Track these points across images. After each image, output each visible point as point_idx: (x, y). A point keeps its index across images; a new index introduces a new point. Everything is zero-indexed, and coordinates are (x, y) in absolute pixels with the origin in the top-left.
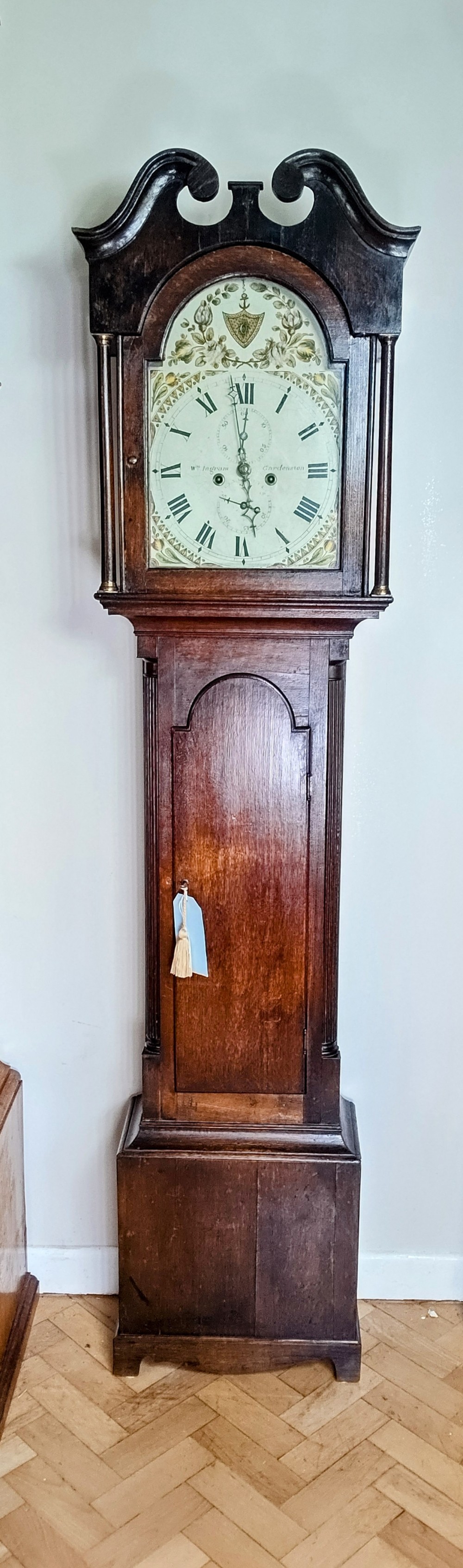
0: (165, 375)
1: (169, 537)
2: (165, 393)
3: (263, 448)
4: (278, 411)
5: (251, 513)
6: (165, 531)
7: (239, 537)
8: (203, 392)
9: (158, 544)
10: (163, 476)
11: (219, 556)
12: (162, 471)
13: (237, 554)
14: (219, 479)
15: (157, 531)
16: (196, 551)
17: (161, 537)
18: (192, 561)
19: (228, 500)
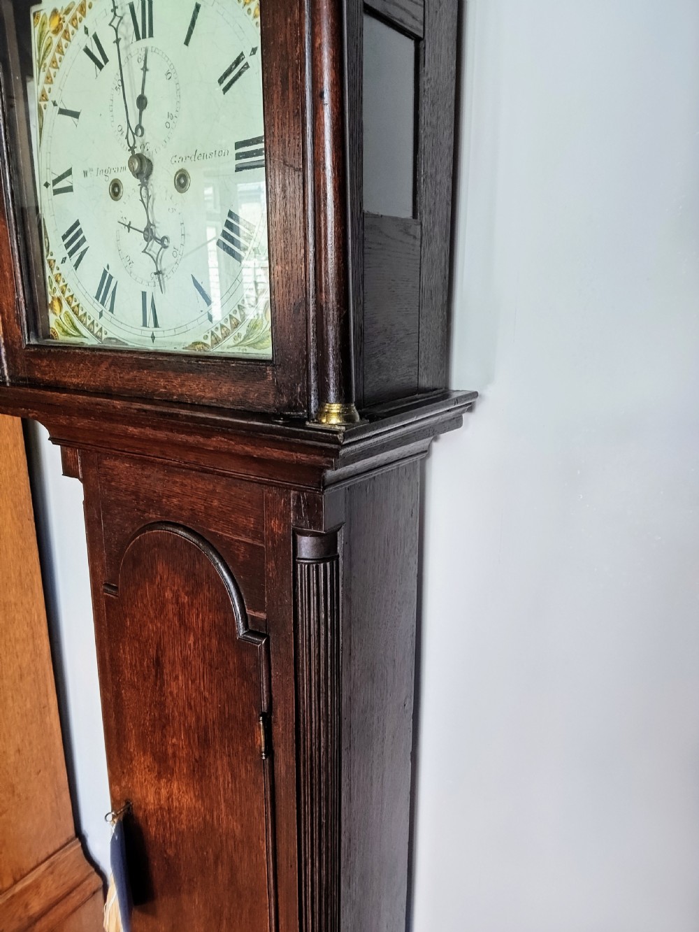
0: (48, 15)
1: (67, 294)
2: (50, 47)
3: (169, 120)
4: (187, 43)
5: (156, 246)
6: (62, 284)
7: (145, 293)
8: (91, 33)
9: (56, 304)
10: (56, 192)
11: (123, 326)
12: (55, 182)
13: (145, 324)
14: (116, 190)
15: (55, 284)
16: (95, 316)
17: (58, 294)
18: (92, 332)
19: (129, 227)
